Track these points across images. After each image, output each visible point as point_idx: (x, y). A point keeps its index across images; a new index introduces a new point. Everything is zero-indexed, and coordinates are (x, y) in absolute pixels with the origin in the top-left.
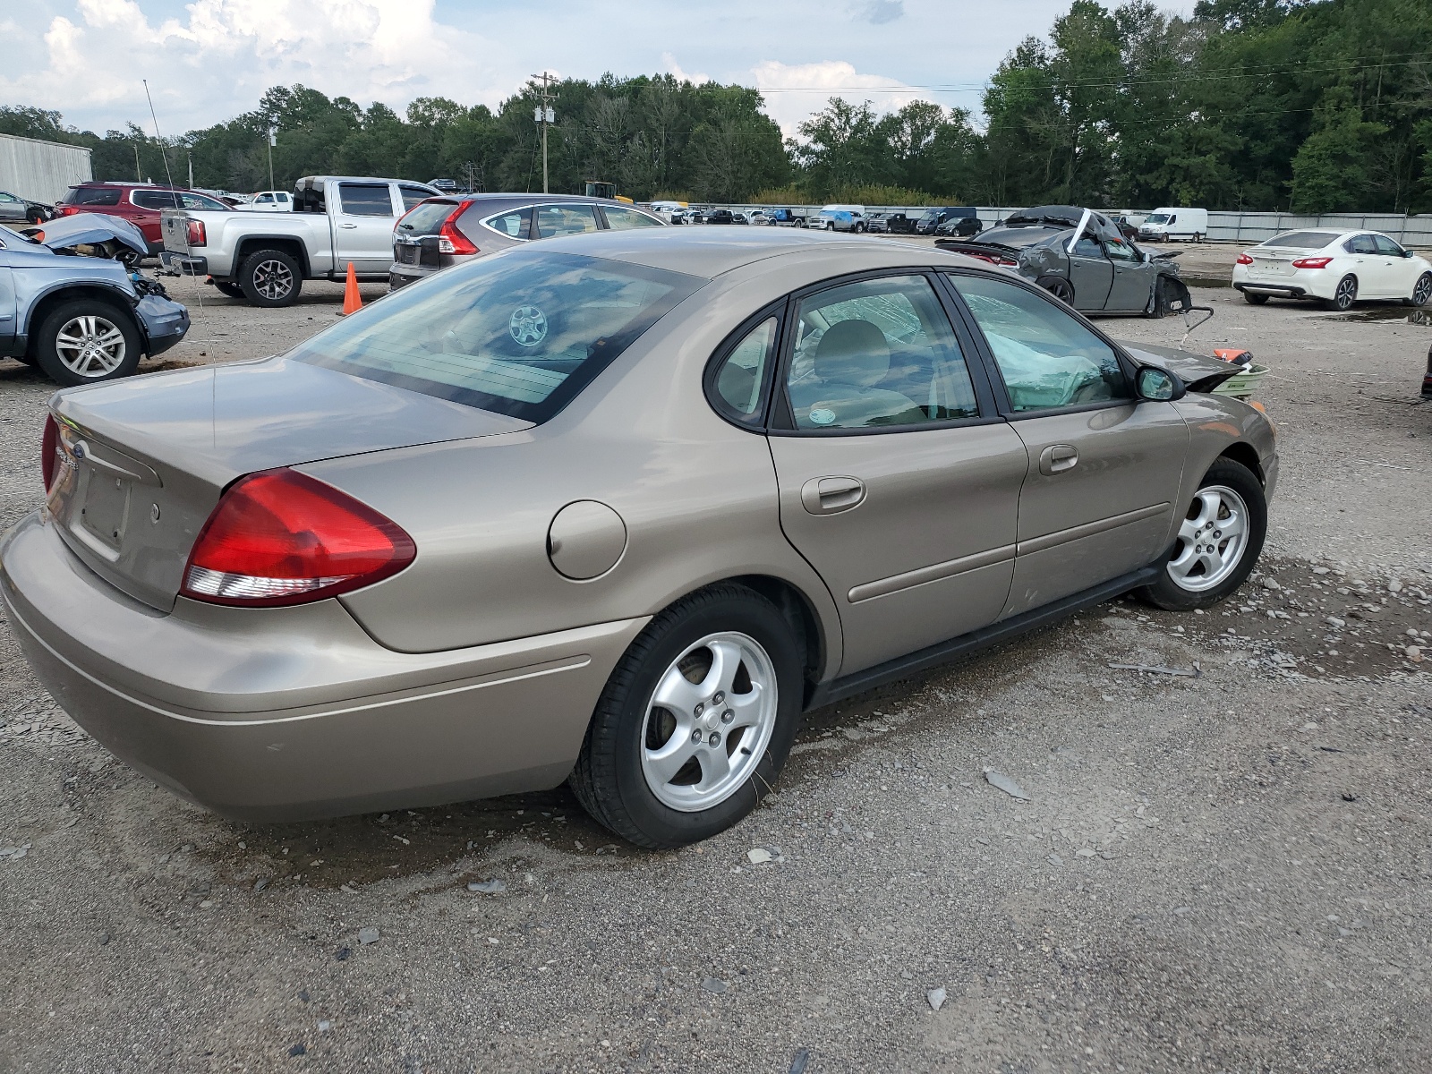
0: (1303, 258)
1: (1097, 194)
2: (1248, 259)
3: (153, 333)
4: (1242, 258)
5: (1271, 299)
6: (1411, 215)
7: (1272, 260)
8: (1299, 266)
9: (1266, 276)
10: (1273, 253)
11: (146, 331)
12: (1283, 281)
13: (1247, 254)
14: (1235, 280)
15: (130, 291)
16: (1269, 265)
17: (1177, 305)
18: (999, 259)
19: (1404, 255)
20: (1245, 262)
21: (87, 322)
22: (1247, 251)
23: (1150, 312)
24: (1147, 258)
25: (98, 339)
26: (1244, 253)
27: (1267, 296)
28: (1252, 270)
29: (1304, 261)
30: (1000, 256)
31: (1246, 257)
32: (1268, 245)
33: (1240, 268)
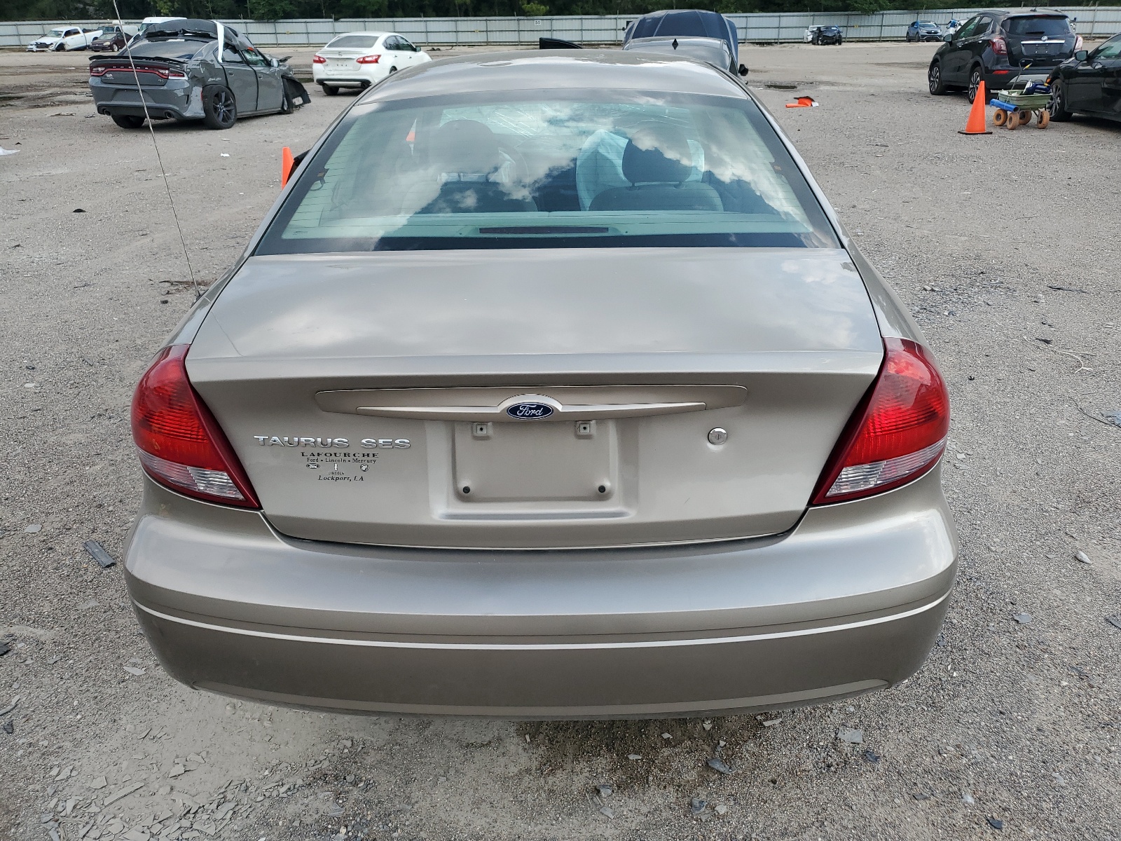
0: (363, 56)
1: (81, 6)
2: (322, 59)
4: (317, 59)
5: (341, 90)
6: (336, 20)
7: (338, 59)
8: (362, 62)
9: (341, 72)
10: (340, 53)
12: (349, 75)
13: (320, 55)
14: (316, 77)
16: (340, 63)
17: (298, 101)
18: (167, 72)
19: (415, 50)
20: (320, 61)
22: (320, 53)
23: (286, 109)
24: (275, 63)
26: (317, 54)
27: (337, 88)
28: (328, 68)
29: (364, 58)
30: (168, 69)
31: (319, 57)
32: (330, 46)
33: (316, 67)
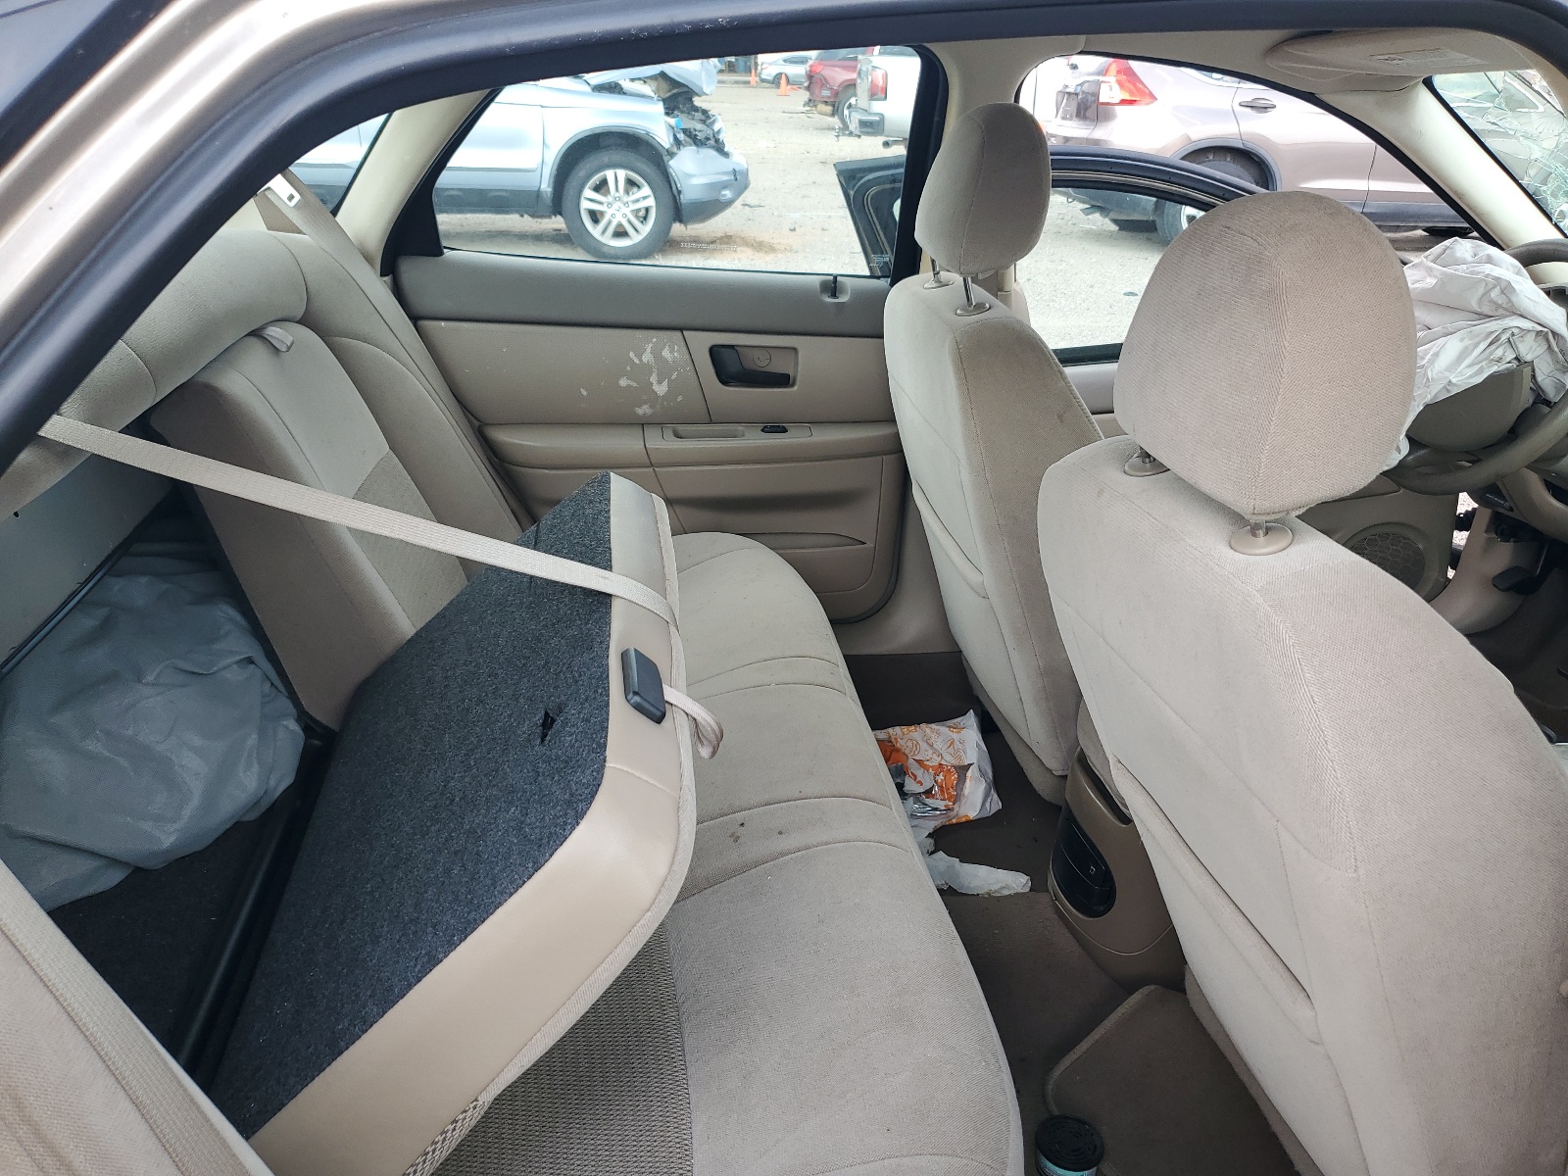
3: (687, 196)
11: (679, 192)
15: (664, 139)
21: (616, 176)
25: (626, 199)
